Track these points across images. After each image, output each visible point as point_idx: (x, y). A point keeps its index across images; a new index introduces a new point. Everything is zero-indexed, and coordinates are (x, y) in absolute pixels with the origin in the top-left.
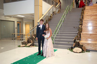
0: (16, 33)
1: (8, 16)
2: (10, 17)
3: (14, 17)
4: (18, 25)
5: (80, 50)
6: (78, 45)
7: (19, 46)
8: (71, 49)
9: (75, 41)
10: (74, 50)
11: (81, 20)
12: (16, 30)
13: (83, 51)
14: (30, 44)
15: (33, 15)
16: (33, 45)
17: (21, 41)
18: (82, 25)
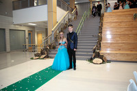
0: (27, 44)
1: (18, 25)
2: (21, 25)
3: (25, 25)
4: (29, 34)
5: (101, 61)
6: (98, 55)
7: (32, 59)
8: (91, 60)
9: (94, 51)
10: (94, 61)
11: (101, 28)
12: (27, 40)
13: (104, 62)
14: (44, 56)
15: (46, 23)
16: (47, 57)
17: (33, 53)
18: (101, 33)
